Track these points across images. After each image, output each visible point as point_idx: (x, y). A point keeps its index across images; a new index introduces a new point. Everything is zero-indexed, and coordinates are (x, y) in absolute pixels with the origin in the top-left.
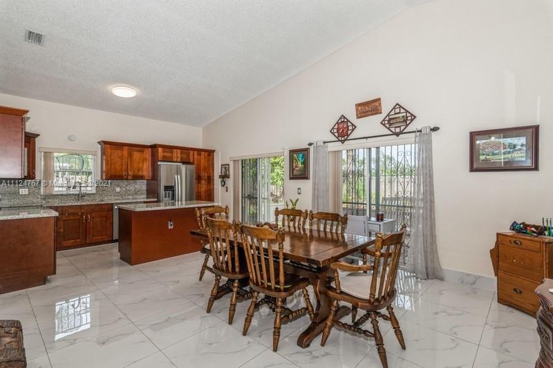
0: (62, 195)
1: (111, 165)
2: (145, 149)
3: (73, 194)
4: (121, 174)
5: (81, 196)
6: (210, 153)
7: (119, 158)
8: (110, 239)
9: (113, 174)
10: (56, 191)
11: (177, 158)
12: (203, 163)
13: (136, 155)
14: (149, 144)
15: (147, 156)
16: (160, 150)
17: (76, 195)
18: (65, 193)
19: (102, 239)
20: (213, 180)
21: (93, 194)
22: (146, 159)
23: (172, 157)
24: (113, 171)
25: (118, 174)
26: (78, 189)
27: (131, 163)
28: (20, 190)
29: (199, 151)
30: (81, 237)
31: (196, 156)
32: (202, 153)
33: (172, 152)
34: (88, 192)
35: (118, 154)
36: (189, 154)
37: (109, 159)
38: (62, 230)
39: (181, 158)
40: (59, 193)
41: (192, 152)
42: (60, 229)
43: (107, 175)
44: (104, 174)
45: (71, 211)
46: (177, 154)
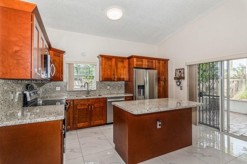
0: (78, 91)
1: (105, 71)
2: (125, 60)
3: (84, 91)
4: (110, 77)
5: (88, 92)
6: (166, 61)
7: (110, 66)
8: (105, 122)
9: (106, 77)
10: (75, 89)
11: (145, 65)
12: (161, 69)
13: (120, 65)
14: (127, 57)
15: (126, 65)
16: (135, 60)
17: (85, 91)
18: (80, 90)
19: (100, 122)
20: (168, 81)
21: (95, 90)
22: (125, 66)
23: (142, 65)
24: (106, 75)
25: (109, 77)
26: (86, 87)
27: (116, 70)
28: (57, 87)
29: (159, 60)
30: (88, 121)
31: (157, 64)
32: (161, 62)
33: (142, 61)
34: (92, 89)
35: (109, 64)
36: (152, 62)
37: (104, 67)
38: (77, 116)
39: (148, 65)
40: (77, 90)
41: (154, 61)
42: (76, 115)
43: (102, 78)
44: (101, 77)
45: (82, 102)
46: (145, 63)
